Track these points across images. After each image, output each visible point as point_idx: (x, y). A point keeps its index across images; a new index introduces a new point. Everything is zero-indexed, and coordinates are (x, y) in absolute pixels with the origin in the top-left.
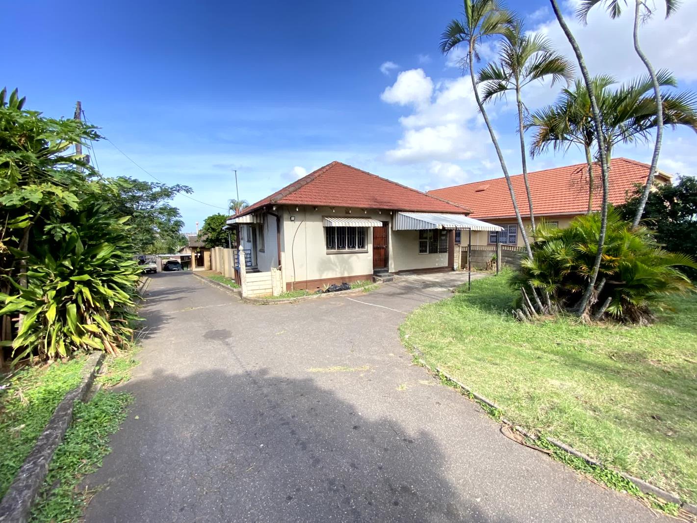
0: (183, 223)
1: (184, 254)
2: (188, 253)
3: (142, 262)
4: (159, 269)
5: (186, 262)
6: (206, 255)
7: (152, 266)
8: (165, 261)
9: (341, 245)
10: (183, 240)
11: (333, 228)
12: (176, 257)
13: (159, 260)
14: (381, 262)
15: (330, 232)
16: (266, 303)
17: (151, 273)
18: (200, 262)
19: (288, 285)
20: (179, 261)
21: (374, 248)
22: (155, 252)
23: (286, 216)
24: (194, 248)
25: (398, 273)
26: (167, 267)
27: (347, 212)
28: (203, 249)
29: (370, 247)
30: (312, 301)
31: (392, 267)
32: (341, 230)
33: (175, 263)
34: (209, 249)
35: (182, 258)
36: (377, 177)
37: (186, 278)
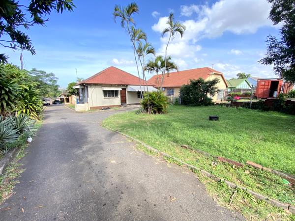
2: (63, 97)
4: (51, 104)
6: (70, 98)
7: (48, 102)
12: (58, 99)
13: (51, 100)
14: (124, 101)
15: (105, 92)
18: (68, 101)
19: (91, 108)
21: (121, 97)
22: (49, 96)
23: (89, 87)
24: (65, 95)
26: (54, 103)
35: (61, 99)
37: (61, 106)
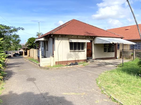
0: (21, 40)
1: (21, 51)
2: (22, 50)
3: (7, 53)
4: (12, 56)
5: (21, 54)
6: (28, 51)
7: (10, 55)
8: (14, 53)
9: (75, 49)
10: (20, 46)
11: (72, 43)
12: (18, 52)
13: (12, 53)
14: (89, 55)
16: (48, 69)
17: (9, 57)
18: (26, 54)
19: (56, 62)
20: (19, 53)
21: (87, 50)
22: (11, 50)
23: (56, 38)
24: (24, 49)
25: (96, 59)
26: (15, 55)
27: (77, 37)
28: (27, 49)
29: (85, 50)
30: (64, 68)
31: (94, 57)
32: (75, 43)
33: (17, 54)
34: (29, 49)
35: (20, 52)
36: (89, 25)
37: (21, 59)
